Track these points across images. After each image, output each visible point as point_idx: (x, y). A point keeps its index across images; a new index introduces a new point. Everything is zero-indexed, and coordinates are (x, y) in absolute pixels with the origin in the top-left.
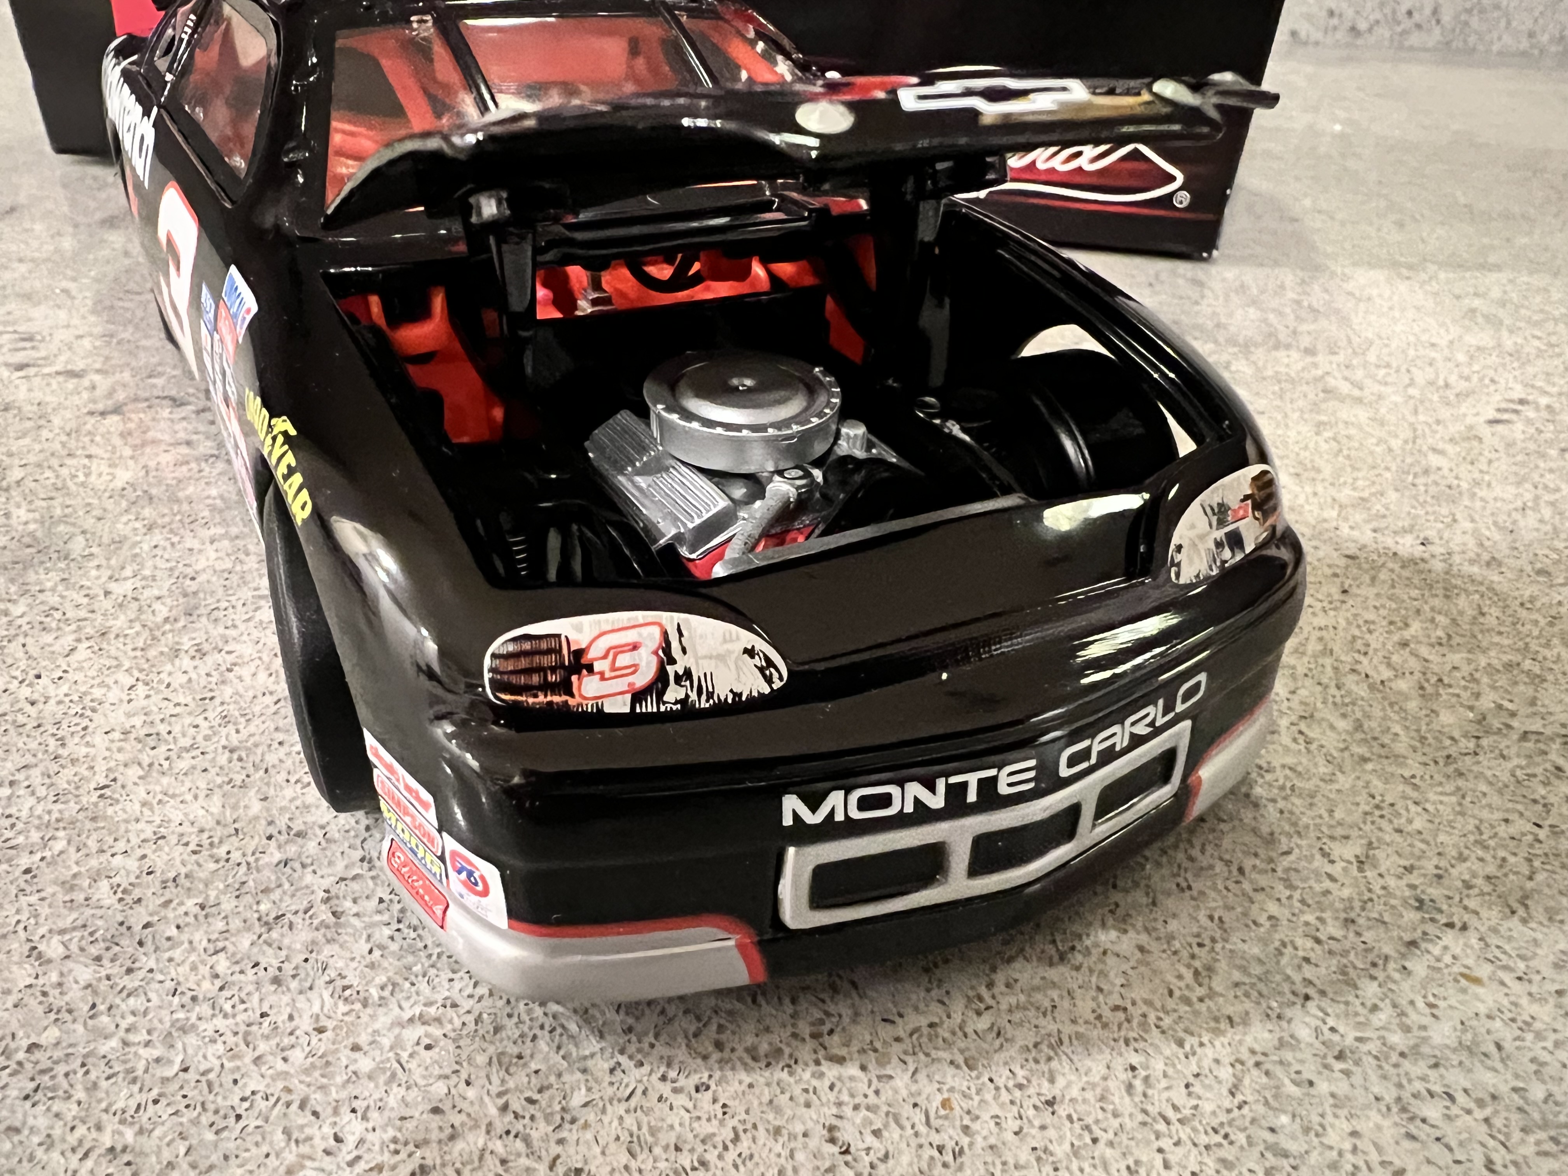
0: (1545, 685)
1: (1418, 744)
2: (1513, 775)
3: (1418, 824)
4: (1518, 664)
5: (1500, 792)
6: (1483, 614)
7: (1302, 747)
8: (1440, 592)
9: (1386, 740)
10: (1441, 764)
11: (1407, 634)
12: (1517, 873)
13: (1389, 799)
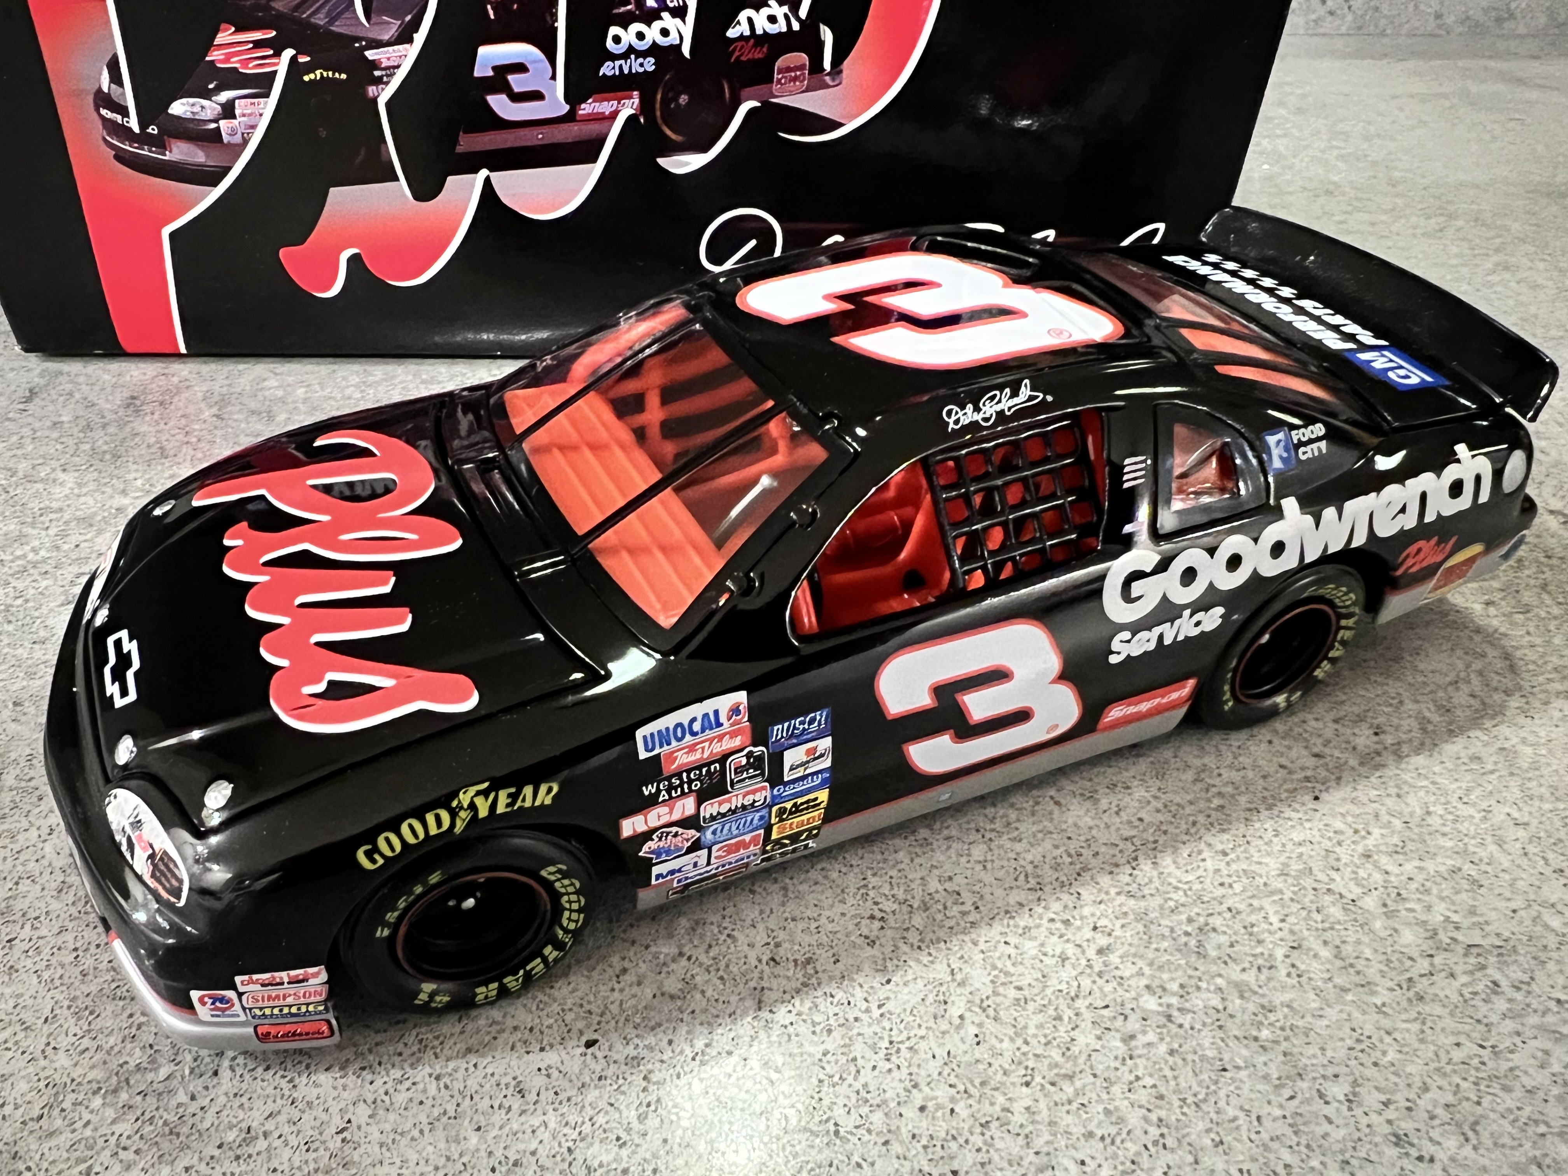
0: (1482, 891)
1: (1385, 969)
2: (1462, 995)
3: (1391, 1056)
4: (1460, 869)
5: (1452, 1014)
6: (1428, 813)
7: (1294, 981)
8: (1393, 791)
9: (1360, 965)
10: (1405, 986)
11: (1370, 842)
12: (1468, 1099)
13: (1367, 1033)
